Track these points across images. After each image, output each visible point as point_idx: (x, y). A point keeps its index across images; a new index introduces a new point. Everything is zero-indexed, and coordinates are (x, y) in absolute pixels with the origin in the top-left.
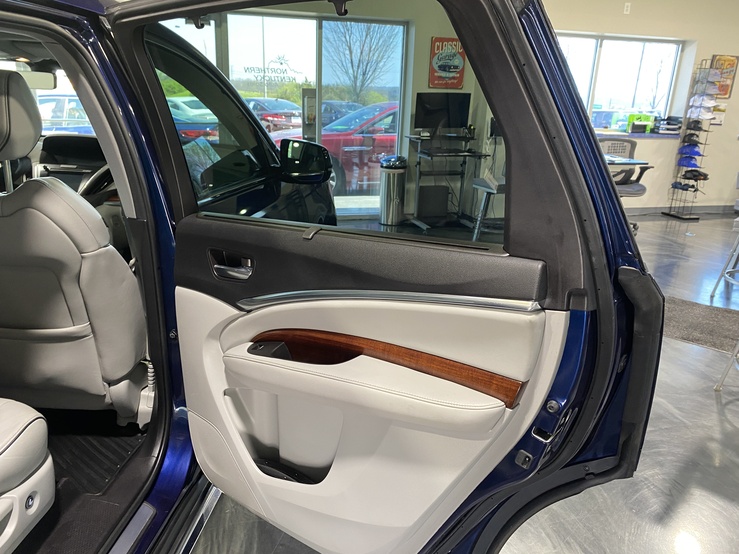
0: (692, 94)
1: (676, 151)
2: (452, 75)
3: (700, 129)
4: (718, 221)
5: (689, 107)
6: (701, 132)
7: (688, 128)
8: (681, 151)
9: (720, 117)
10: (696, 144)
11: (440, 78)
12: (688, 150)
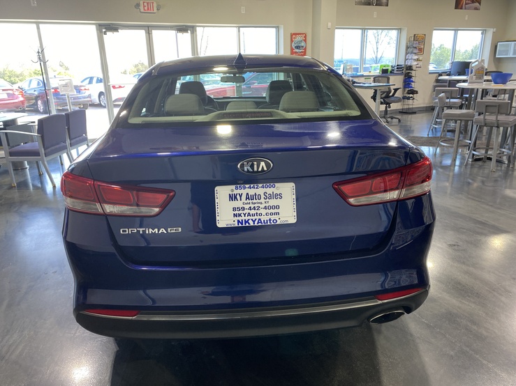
0: (407, 54)
1: (402, 81)
2: (301, 51)
3: (412, 70)
4: (424, 114)
5: (406, 60)
6: (413, 72)
7: (407, 70)
8: (405, 81)
9: (420, 64)
10: (411, 77)
11: (296, 53)
12: (408, 80)
